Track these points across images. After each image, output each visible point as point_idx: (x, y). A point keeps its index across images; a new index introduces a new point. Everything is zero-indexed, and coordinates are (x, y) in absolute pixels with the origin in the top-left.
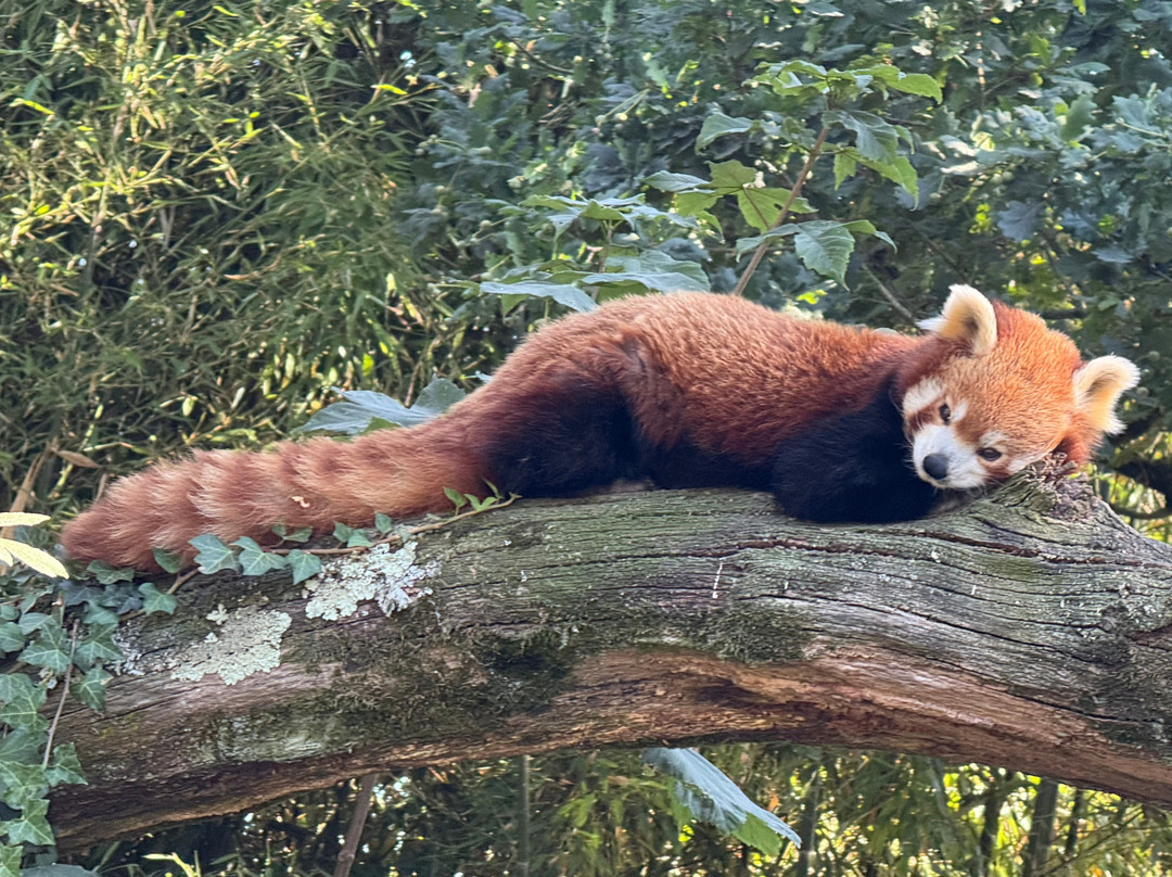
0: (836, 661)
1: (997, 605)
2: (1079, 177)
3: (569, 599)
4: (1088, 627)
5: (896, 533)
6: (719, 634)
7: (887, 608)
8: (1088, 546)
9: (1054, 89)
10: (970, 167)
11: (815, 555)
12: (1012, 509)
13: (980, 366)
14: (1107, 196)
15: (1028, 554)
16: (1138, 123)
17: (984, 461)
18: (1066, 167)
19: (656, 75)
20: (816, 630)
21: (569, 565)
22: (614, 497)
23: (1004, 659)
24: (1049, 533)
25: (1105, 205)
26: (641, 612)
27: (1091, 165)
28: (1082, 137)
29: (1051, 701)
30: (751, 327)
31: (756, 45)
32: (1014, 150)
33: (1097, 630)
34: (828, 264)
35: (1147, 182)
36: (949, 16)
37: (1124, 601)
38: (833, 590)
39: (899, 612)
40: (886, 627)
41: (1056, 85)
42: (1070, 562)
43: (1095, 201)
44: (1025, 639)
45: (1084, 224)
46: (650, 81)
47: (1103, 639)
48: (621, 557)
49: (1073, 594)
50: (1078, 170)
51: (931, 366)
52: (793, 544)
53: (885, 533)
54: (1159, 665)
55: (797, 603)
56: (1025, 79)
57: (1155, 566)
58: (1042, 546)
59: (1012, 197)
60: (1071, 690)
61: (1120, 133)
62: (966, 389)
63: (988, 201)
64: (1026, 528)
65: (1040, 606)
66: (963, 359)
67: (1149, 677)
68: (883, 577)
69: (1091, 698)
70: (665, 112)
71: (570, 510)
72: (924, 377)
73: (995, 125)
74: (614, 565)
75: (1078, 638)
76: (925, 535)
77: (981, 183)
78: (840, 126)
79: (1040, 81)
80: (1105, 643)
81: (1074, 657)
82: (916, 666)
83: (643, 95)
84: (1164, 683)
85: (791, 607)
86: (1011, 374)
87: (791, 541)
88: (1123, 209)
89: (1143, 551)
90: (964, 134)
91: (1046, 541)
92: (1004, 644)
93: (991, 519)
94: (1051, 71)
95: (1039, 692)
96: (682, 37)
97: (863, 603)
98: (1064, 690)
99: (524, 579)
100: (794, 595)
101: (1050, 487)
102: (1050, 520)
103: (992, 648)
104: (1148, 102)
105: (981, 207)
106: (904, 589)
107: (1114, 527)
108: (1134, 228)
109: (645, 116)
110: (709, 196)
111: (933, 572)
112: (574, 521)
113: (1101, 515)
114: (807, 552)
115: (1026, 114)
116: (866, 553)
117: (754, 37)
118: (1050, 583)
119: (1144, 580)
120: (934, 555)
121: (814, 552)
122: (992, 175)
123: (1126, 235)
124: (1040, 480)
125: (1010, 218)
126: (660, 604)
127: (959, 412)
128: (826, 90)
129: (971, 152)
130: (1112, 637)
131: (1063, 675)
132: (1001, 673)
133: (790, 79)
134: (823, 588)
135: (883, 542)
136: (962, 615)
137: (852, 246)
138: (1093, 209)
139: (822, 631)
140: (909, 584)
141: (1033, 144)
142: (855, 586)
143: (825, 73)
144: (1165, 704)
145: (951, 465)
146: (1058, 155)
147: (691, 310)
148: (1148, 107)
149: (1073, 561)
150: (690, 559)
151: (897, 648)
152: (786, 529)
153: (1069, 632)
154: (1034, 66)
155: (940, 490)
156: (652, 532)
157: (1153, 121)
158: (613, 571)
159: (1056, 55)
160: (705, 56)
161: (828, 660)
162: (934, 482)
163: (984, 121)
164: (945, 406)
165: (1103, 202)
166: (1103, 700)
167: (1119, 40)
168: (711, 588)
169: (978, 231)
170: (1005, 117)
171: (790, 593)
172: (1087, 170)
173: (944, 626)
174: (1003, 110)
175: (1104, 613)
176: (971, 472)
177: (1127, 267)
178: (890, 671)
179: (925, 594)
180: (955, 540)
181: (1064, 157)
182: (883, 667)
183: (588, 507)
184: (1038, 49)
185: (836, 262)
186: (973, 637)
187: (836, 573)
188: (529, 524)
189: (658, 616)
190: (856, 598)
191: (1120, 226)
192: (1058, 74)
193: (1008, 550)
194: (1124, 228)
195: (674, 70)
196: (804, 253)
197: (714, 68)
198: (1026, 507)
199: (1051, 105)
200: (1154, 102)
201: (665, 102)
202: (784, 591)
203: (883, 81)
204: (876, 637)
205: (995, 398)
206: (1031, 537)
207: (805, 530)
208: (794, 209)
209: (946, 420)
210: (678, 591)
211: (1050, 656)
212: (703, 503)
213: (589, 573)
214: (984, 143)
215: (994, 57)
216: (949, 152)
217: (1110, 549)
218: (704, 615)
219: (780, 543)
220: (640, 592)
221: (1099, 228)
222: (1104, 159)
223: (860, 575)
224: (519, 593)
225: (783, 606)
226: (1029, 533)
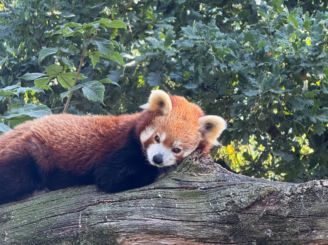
0: (130, 242)
1: (186, 210)
2: (173, 59)
3: (25, 238)
4: (221, 211)
5: (143, 190)
6: (84, 241)
7: (146, 219)
8: (216, 181)
9: (158, 29)
10: (133, 63)
11: (115, 204)
12: (185, 173)
13: (167, 118)
14: (184, 65)
15: (194, 188)
16: (192, 36)
17: (175, 154)
18: (168, 56)
19: (10, 50)
20: (121, 232)
21: (23, 226)
22: (35, 197)
23: (193, 229)
24: (201, 179)
25: (185, 68)
26: (53, 238)
27: (177, 54)
28: (171, 45)
29: (213, 241)
30: (72, 123)
31: (45, 32)
32: (148, 54)
33: (225, 212)
34: (96, 97)
35: (198, 57)
36: (115, 9)
37: (233, 199)
38: (124, 216)
39: (150, 219)
40: (147, 226)
41: (158, 27)
42: (210, 189)
43: (181, 67)
44: (199, 220)
45: (178, 76)
46: (8, 53)
47: (228, 214)
48: (42, 219)
49: (214, 200)
50: (173, 57)
51: (148, 122)
52: (106, 202)
53: (140, 191)
54: (250, 220)
55: (111, 223)
56: (146, 28)
57: (241, 184)
58: (199, 184)
59: (150, 71)
60: (220, 236)
61: (186, 40)
62: (164, 128)
63: (142, 74)
64: (191, 179)
65: (202, 207)
66: (160, 117)
67: (248, 225)
68: (142, 207)
69: (228, 237)
70: (16, 63)
71: (19, 205)
72: (146, 127)
73: (139, 46)
74: (40, 222)
75: (219, 216)
76: (154, 189)
77: (138, 68)
78: (91, 44)
79: (152, 27)
80: (229, 216)
81: (218, 223)
82: (161, 238)
83: (7, 58)
84: (253, 226)
85: (110, 225)
86: (179, 119)
87: (105, 201)
88: (192, 68)
89: (236, 179)
90: (128, 51)
91: (200, 182)
92: (192, 224)
93: (178, 178)
94: (156, 23)
95: (207, 239)
96: (17, 34)
97: (136, 218)
98: (217, 236)
99: (7, 234)
100: (110, 220)
101: (198, 162)
102: (200, 174)
103: (188, 226)
104: (194, 27)
105: (140, 77)
106: (150, 210)
107: (224, 172)
108: (197, 74)
109: (9, 66)
110: (47, 79)
111: (160, 202)
112: (21, 209)
113: (218, 169)
114: (112, 204)
115: (150, 40)
116: (134, 199)
117: (44, 29)
118: (205, 197)
119: (239, 190)
120: (160, 195)
121: (114, 203)
122: (142, 65)
123: (195, 77)
124: (194, 160)
125: (151, 79)
126: (60, 233)
127: (163, 137)
128: (83, 32)
129: (132, 58)
130: (231, 213)
131: (216, 231)
132: (192, 235)
133: (69, 30)
134: (121, 216)
135: (140, 194)
136: (174, 216)
137: (104, 89)
138: (180, 71)
139: (123, 232)
140: (152, 208)
141: (155, 50)
142: (132, 213)
143: (81, 25)
144: (255, 234)
145: (164, 158)
146: (164, 53)
147: (49, 121)
148: (194, 29)
149: (212, 188)
150: (68, 215)
151: (152, 233)
152: (103, 197)
153: (215, 214)
154: (149, 22)
155: (161, 168)
156: (52, 207)
157: (197, 34)
158: (40, 225)
159: (156, 17)
160: (27, 40)
161: (127, 242)
162: (158, 166)
163: (135, 45)
164: (157, 136)
165: (183, 67)
166: (232, 237)
167: (178, 8)
168: (78, 224)
169: (141, 86)
170: (142, 42)
171: (108, 220)
172: (176, 57)
173: (168, 221)
174: (141, 40)
175: (226, 205)
176: (171, 159)
177: (197, 90)
178: (151, 242)
179: (159, 211)
180: (166, 188)
181: (167, 53)
182: (148, 241)
183: (26, 203)
184: (149, 16)
185: (99, 96)
186: (180, 223)
187: (124, 209)
188: (4, 214)
189: (60, 238)
190: (134, 217)
191: (191, 75)
192: (158, 23)
193: (186, 188)
194: (193, 75)
195: (16, 47)
196: (86, 94)
197: (31, 44)
198: (190, 171)
199: (158, 35)
200: (196, 27)
201: (15, 60)
202: (106, 220)
203: (103, 25)
204: (144, 230)
205: (175, 129)
206: (194, 182)
207: (110, 196)
208: (79, 78)
209: (158, 141)
210: (66, 227)
211: (210, 225)
212: (69, 193)
213: (31, 227)
214: (136, 53)
215: (134, 21)
216: (125, 59)
217: (224, 181)
218: (78, 234)
219: (101, 202)
220: (51, 231)
221: (184, 77)
222: (182, 51)
223: (133, 208)
224: (6, 240)
225: (107, 225)
226: (193, 180)
